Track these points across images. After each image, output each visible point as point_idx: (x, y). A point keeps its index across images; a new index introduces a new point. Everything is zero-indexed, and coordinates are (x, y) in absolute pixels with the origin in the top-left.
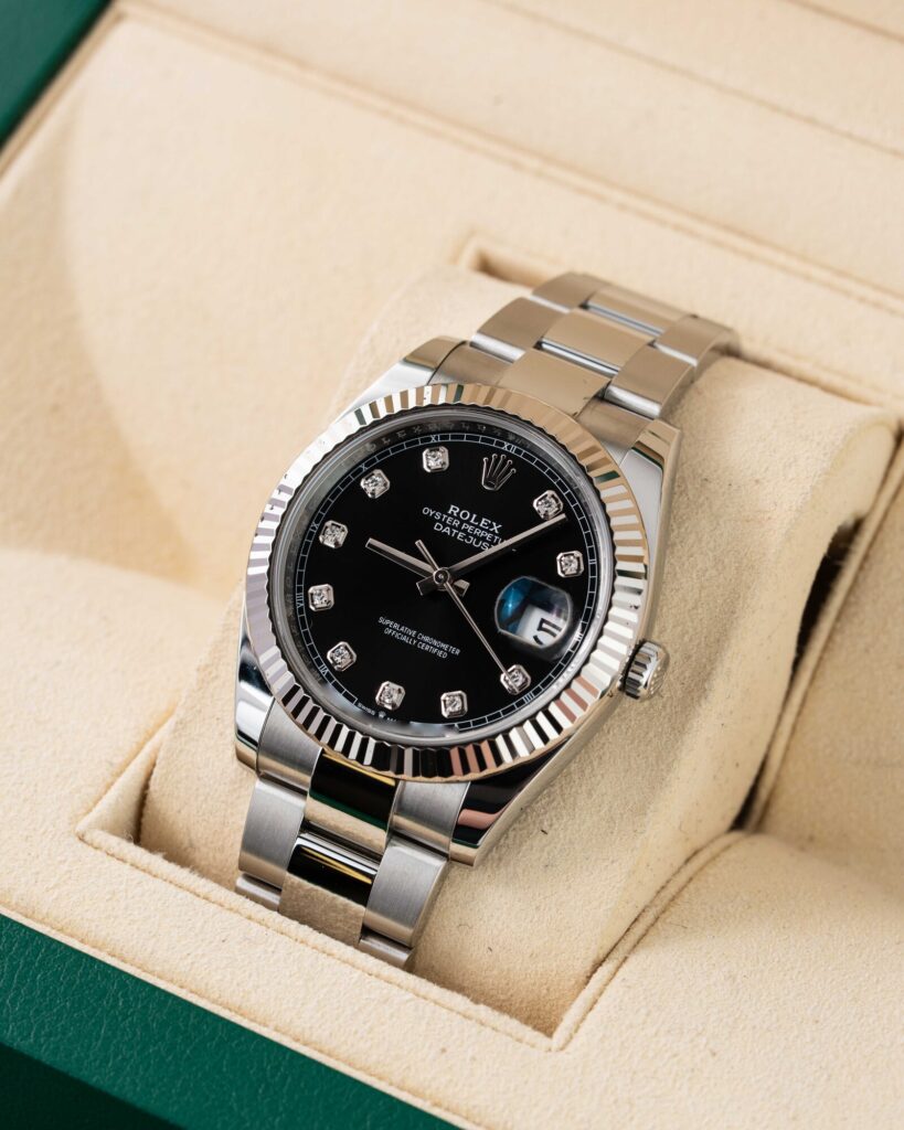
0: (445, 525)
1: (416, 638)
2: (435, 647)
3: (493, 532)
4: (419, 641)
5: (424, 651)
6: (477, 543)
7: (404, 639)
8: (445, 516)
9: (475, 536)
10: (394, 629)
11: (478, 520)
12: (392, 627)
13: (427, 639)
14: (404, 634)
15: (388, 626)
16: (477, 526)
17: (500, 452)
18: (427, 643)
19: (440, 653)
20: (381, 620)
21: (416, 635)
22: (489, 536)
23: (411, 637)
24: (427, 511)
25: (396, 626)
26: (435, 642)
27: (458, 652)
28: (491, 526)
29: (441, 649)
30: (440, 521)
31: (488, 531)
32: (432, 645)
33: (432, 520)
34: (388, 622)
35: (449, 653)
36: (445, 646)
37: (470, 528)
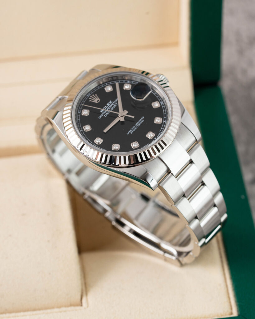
0: (106, 114)
1: (136, 127)
2: (140, 122)
3: (112, 103)
4: (137, 126)
5: (140, 125)
6: (113, 107)
7: (135, 129)
8: (103, 113)
9: (111, 107)
10: (132, 131)
11: (107, 106)
12: (131, 131)
13: (137, 124)
14: (134, 129)
15: (130, 133)
16: (109, 106)
17: (90, 97)
18: (138, 124)
19: (142, 121)
20: (128, 134)
21: (135, 126)
22: (112, 104)
23: (135, 128)
24: (100, 117)
25: (131, 130)
26: (139, 122)
27: (143, 117)
28: (110, 103)
29: (141, 121)
30: (104, 115)
31: (111, 104)
32: (139, 123)
33: (103, 117)
34: (129, 132)
35: (143, 119)
36: (141, 120)
37: (109, 108)
